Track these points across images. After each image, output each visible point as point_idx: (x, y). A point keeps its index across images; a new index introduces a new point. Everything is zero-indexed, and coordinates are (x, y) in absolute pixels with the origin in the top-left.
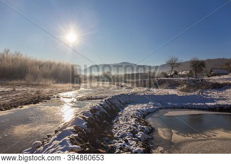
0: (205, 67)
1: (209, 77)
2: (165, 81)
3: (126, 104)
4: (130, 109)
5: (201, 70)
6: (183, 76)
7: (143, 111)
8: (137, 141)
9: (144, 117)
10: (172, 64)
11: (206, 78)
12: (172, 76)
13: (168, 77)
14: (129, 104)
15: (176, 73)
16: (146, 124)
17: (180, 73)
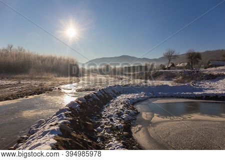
0: (201, 59)
1: (206, 68)
2: (162, 73)
3: (119, 94)
4: (122, 98)
5: (197, 62)
6: (181, 68)
7: (133, 99)
8: (120, 120)
9: (134, 104)
10: (169, 57)
11: (202, 70)
12: (169, 68)
13: (165, 69)
14: (122, 94)
15: (173, 65)
16: (133, 109)
17: (178, 65)
